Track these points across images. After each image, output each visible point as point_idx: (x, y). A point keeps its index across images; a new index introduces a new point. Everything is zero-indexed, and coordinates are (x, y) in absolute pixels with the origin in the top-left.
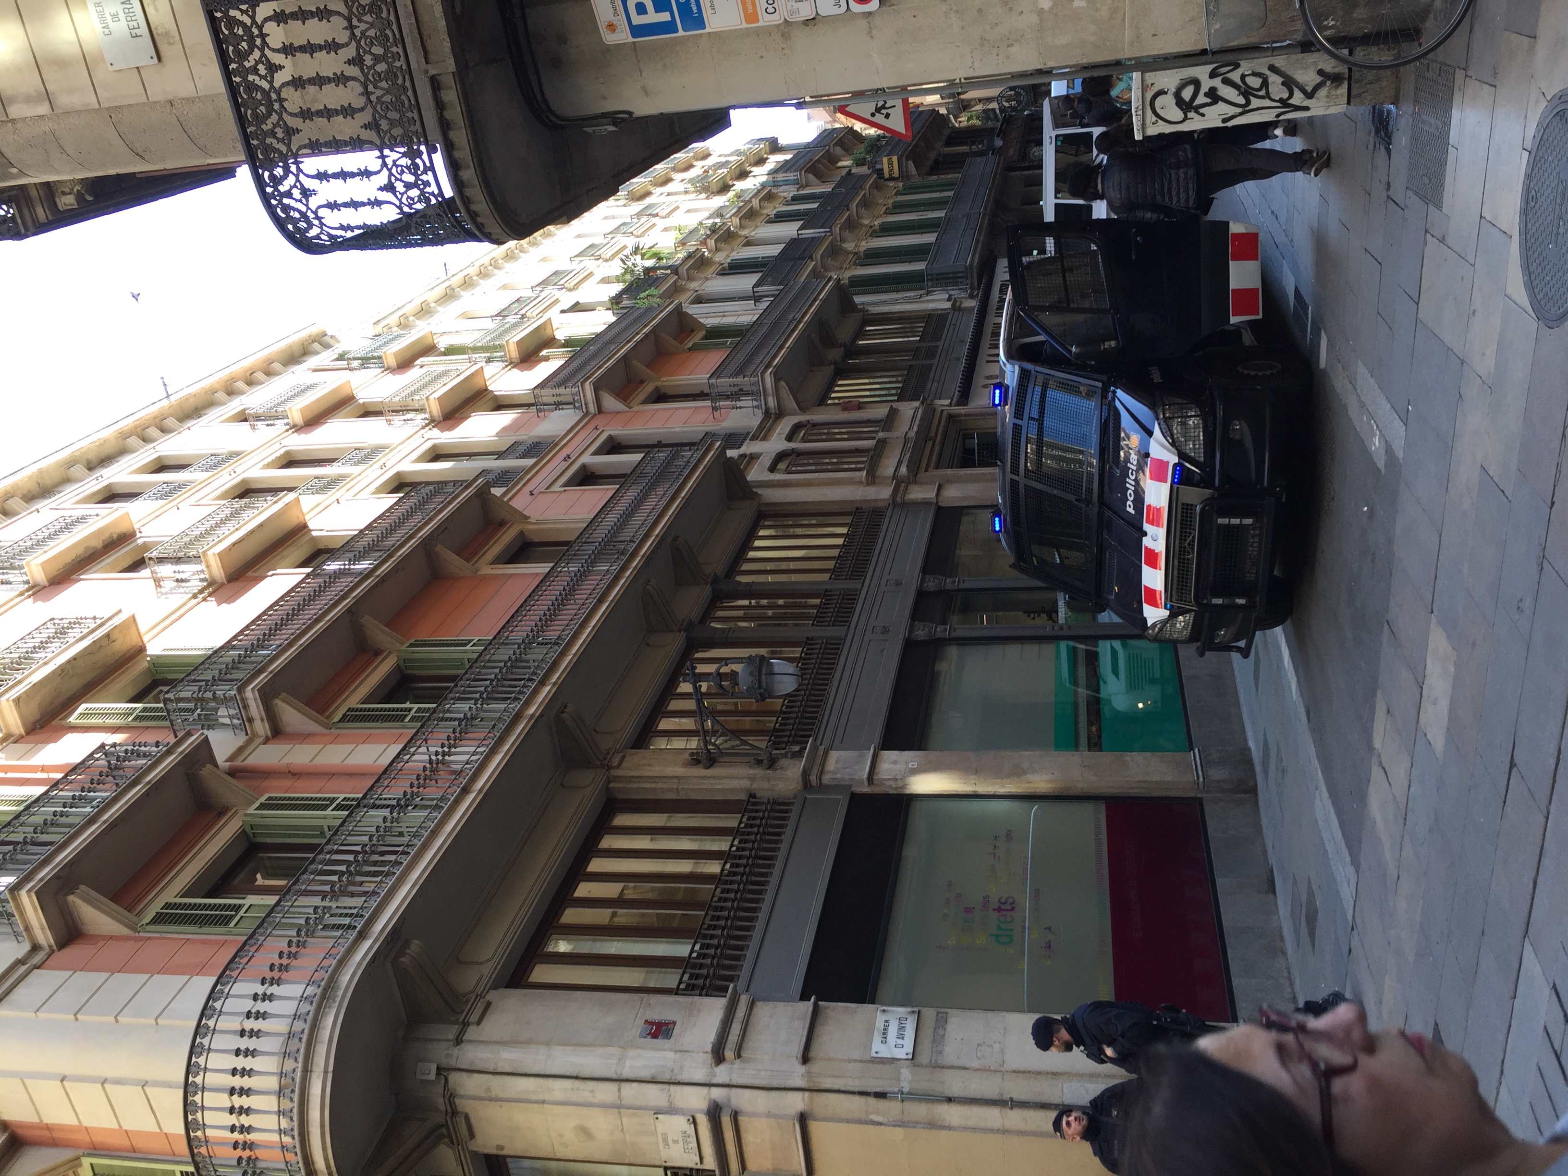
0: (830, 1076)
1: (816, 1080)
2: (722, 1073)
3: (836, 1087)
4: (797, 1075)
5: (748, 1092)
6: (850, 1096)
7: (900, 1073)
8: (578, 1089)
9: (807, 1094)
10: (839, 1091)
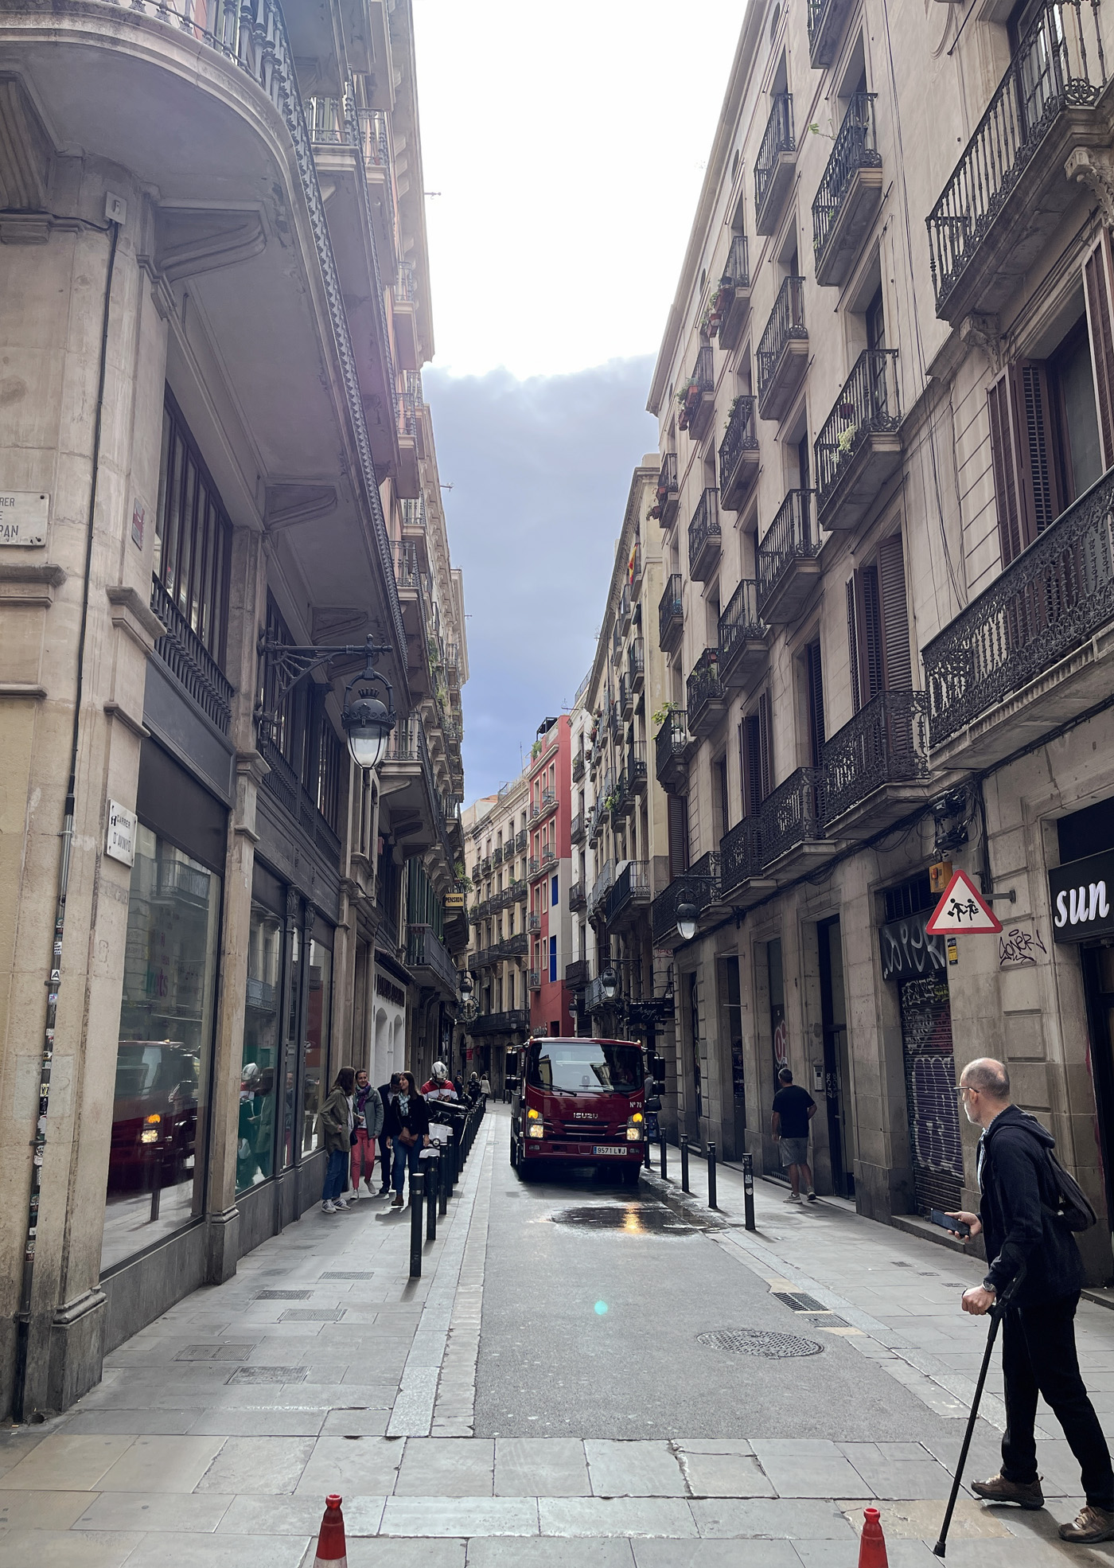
0: (91, 741)
1: (88, 722)
2: (98, 598)
3: (79, 747)
4: (95, 699)
5: (77, 628)
6: (67, 764)
7: (91, 836)
8: (84, 401)
9: (72, 707)
10: (74, 750)
